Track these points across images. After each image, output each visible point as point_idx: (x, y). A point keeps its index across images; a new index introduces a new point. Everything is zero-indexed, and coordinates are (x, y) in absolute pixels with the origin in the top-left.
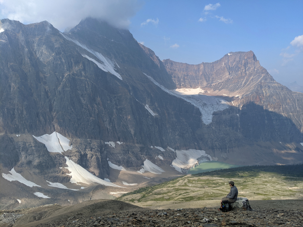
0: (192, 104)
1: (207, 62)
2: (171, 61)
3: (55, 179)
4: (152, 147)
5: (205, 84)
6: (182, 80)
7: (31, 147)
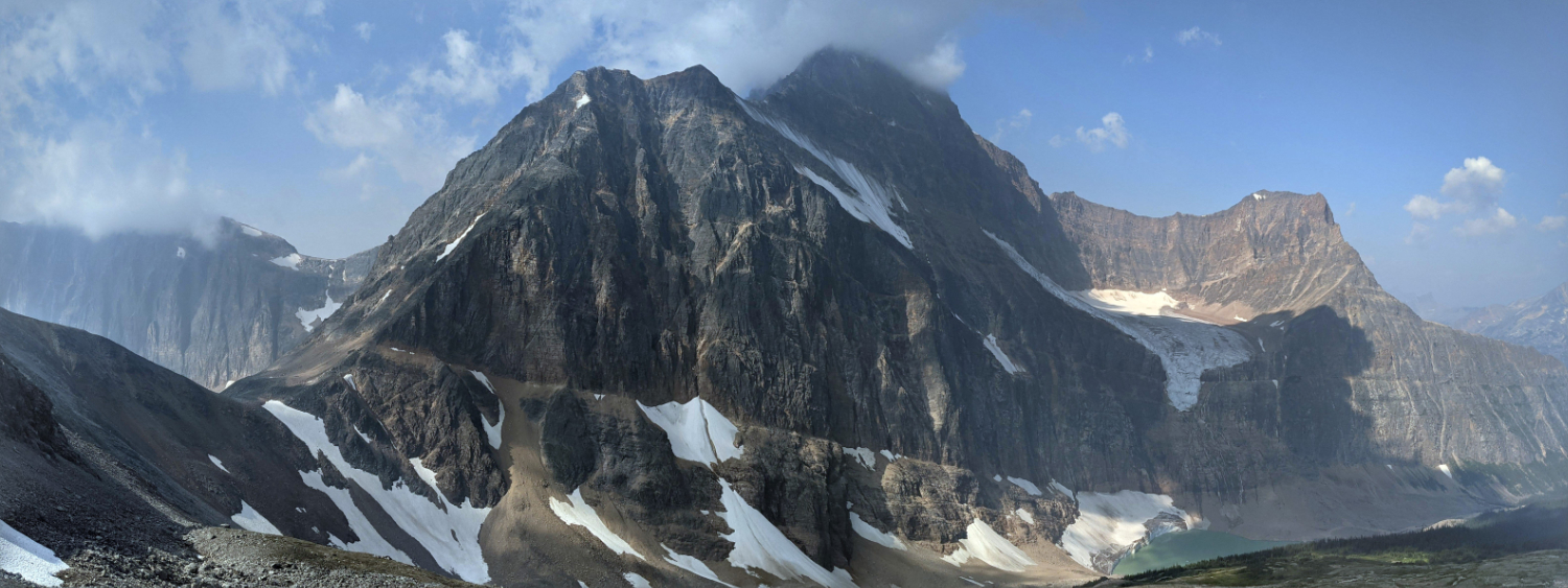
0: (1138, 340)
1: (1190, 213)
2: (1078, 199)
3: (685, 543)
4: (998, 478)
5: (1181, 280)
6: (1110, 261)
7: (630, 434)
